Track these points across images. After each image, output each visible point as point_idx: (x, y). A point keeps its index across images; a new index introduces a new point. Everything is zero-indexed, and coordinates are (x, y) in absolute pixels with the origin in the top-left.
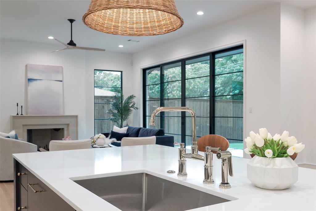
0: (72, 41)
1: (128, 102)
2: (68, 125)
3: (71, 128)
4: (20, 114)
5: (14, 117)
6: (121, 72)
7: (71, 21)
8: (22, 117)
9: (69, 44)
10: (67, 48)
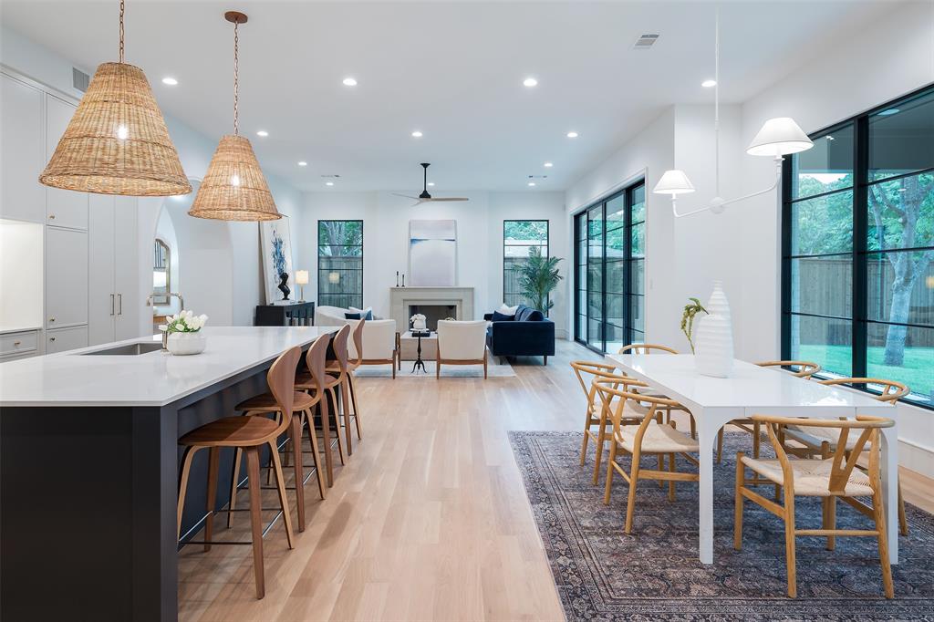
0: (425, 192)
1: (546, 270)
2: (461, 300)
3: (466, 306)
4: (400, 286)
5: (392, 289)
6: (548, 221)
7: (425, 165)
8: (403, 289)
9: (421, 196)
10: (421, 202)
